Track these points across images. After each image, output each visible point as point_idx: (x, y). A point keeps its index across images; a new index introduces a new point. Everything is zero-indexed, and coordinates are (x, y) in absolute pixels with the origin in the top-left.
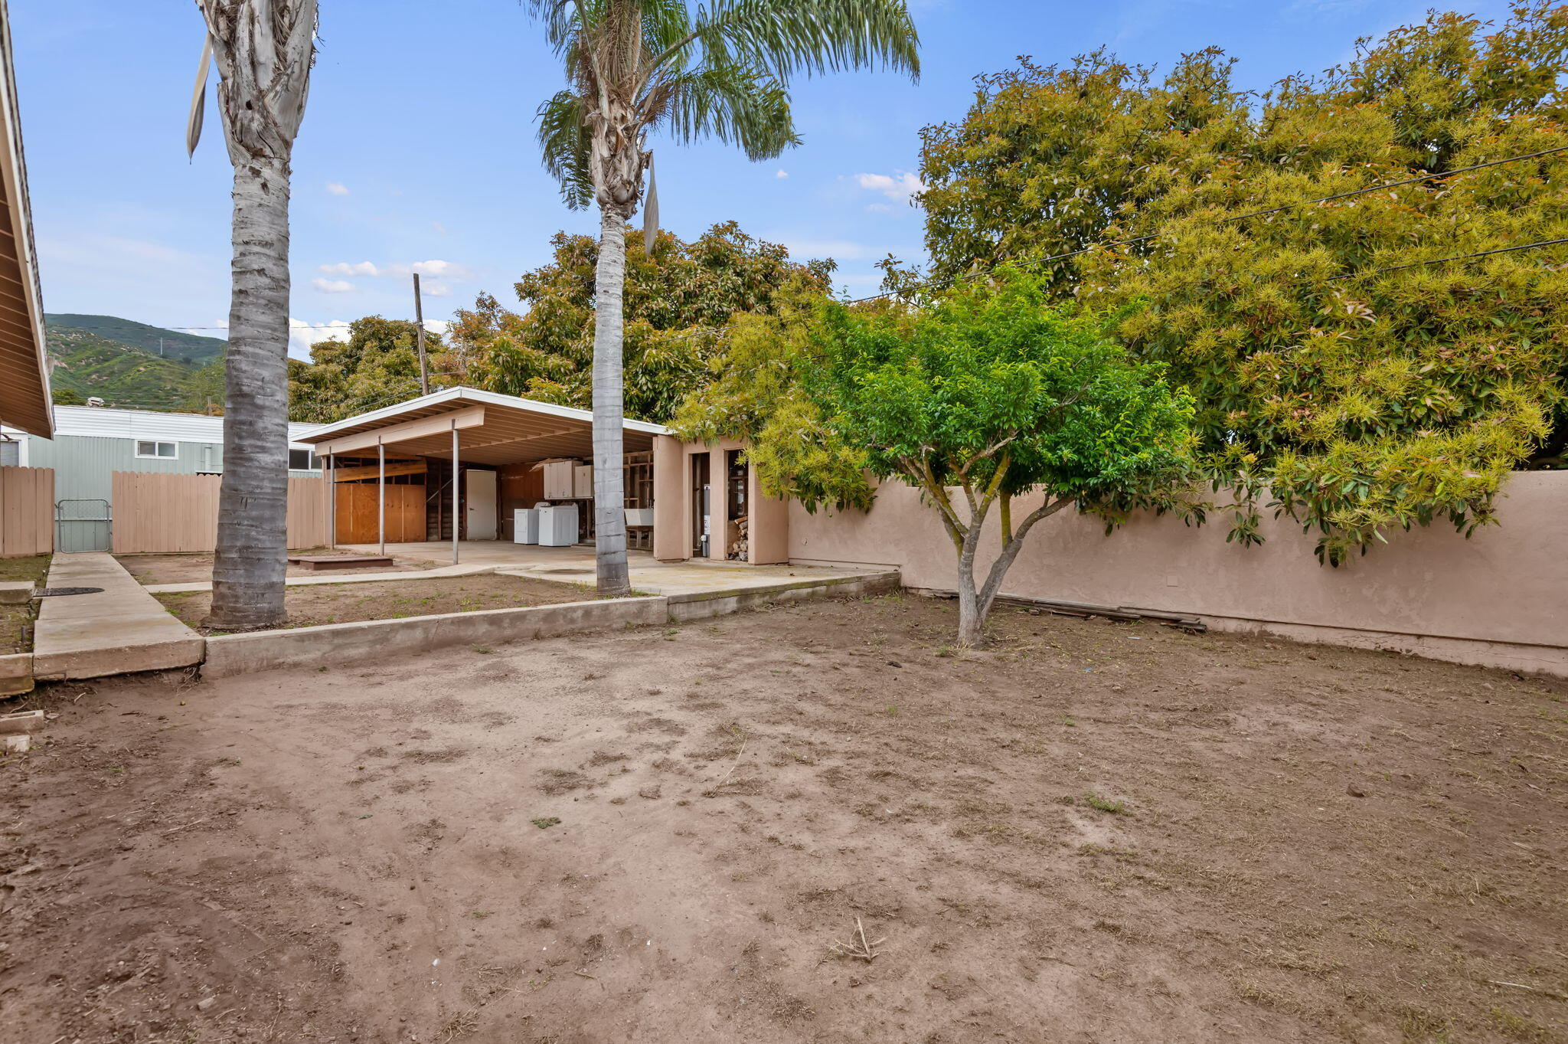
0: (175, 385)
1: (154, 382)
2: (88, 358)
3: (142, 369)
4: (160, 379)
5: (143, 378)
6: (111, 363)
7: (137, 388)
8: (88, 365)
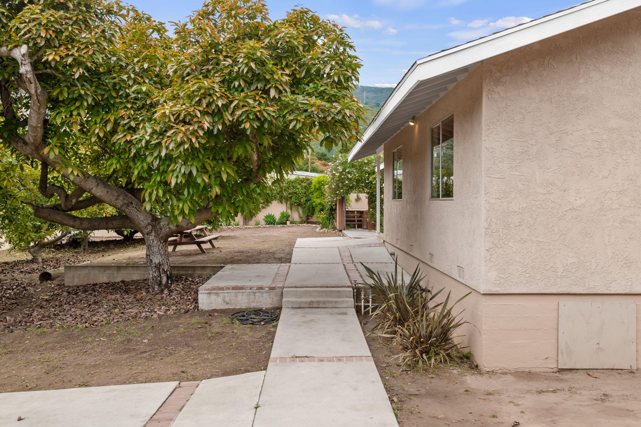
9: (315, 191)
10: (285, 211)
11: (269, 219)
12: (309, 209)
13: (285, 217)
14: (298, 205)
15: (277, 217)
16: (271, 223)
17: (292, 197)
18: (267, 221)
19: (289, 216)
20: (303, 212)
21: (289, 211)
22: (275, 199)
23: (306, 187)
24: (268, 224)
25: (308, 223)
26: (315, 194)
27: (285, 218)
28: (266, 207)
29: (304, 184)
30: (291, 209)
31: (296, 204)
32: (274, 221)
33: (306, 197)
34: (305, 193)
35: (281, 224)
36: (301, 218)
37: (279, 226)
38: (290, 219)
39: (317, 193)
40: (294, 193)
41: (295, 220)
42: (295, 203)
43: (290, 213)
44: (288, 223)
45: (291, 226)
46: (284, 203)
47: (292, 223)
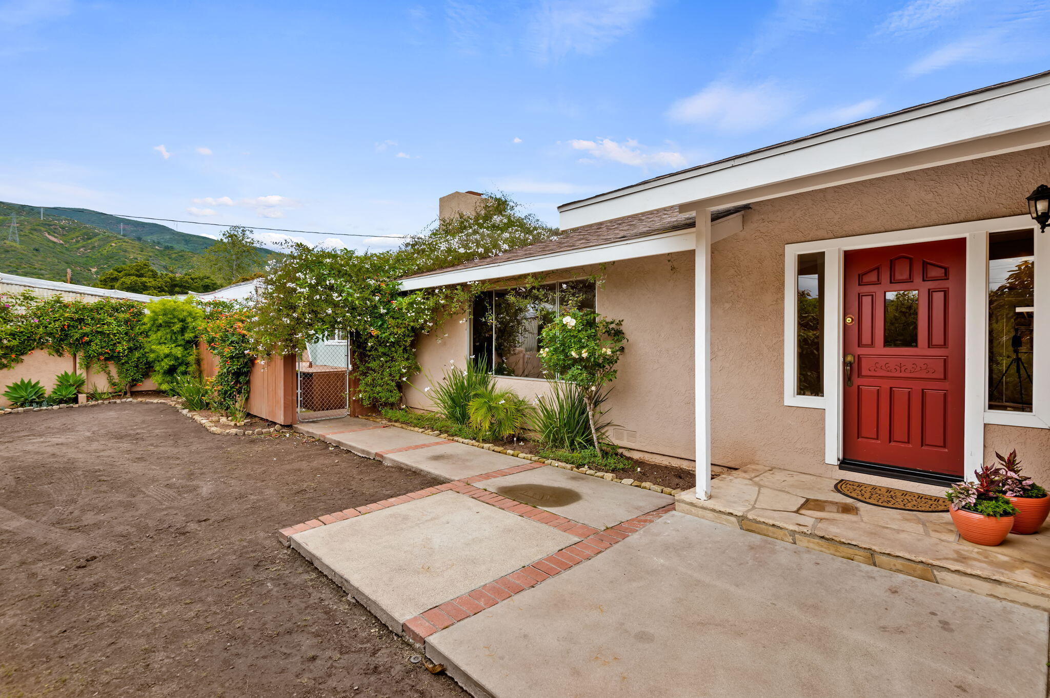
0: (136, 256)
1: (122, 253)
2: (77, 237)
3: (113, 244)
4: (126, 251)
5: (115, 251)
6: (93, 240)
7: (111, 258)
8: (78, 242)
9: (155, 329)
10: (70, 371)
11: (24, 394)
12: (137, 366)
13: (71, 385)
14: (106, 359)
15: (49, 386)
16: (31, 403)
17: (91, 341)
18: (16, 398)
19: (83, 382)
20: (120, 373)
21: (81, 373)
22: (41, 345)
23: (127, 322)
24: (22, 405)
25: (134, 394)
26: (153, 337)
27: (72, 388)
28: (13, 364)
29: (122, 316)
30: (88, 367)
31: (102, 358)
32: (41, 396)
33: (129, 341)
34: (126, 334)
35: (61, 402)
36: (114, 384)
37: (55, 407)
38: (85, 388)
39: (159, 334)
40: (98, 332)
41: (99, 391)
42: (101, 354)
43: (84, 375)
44: (82, 398)
45: (92, 406)
46: (66, 354)
47: (91, 397)
